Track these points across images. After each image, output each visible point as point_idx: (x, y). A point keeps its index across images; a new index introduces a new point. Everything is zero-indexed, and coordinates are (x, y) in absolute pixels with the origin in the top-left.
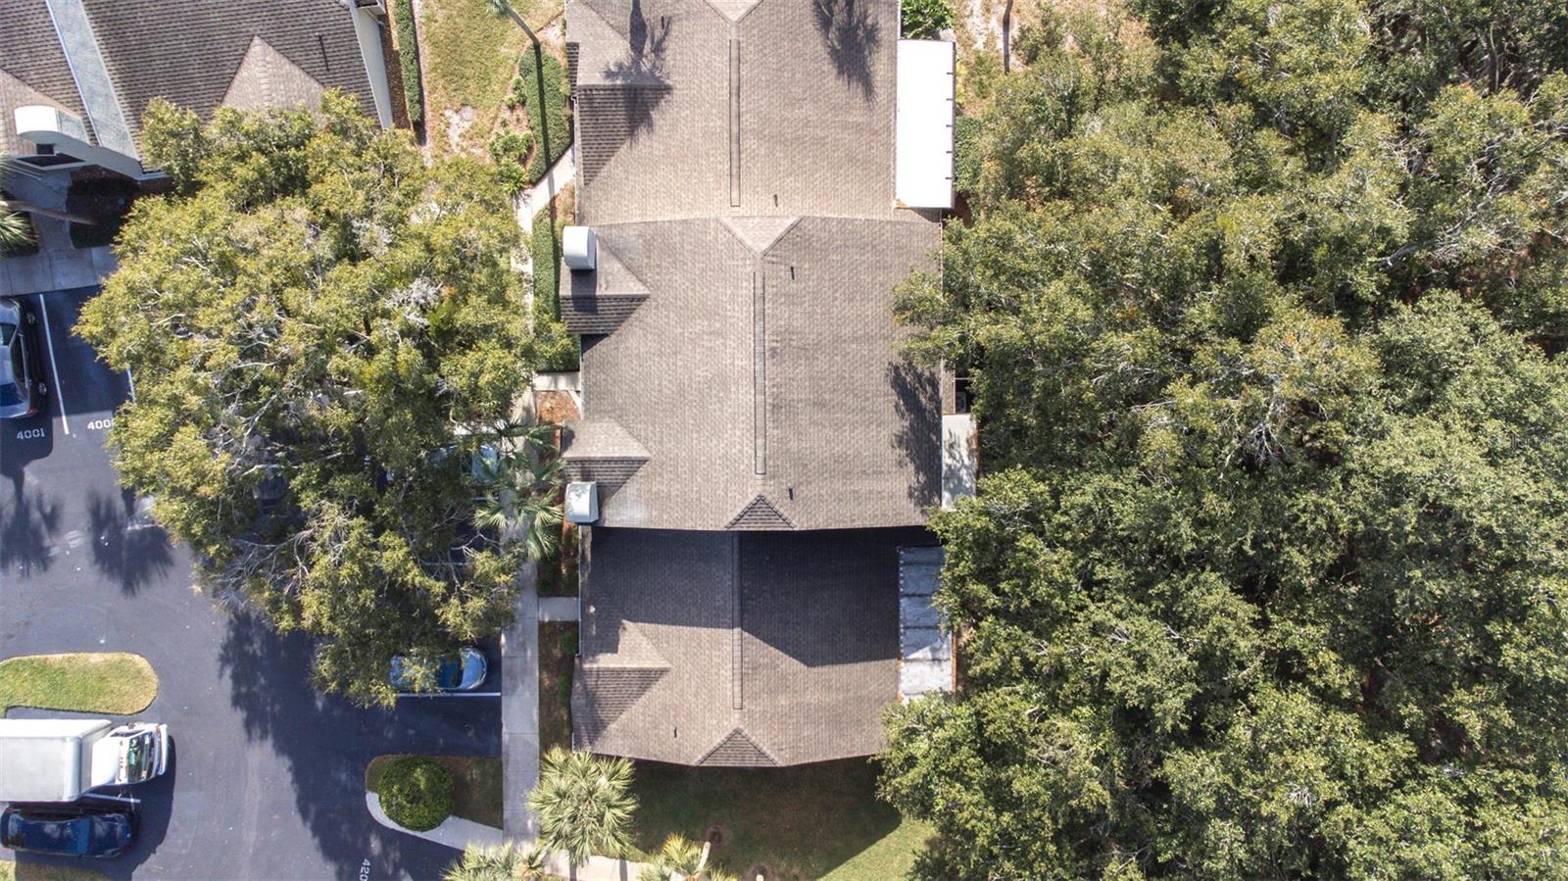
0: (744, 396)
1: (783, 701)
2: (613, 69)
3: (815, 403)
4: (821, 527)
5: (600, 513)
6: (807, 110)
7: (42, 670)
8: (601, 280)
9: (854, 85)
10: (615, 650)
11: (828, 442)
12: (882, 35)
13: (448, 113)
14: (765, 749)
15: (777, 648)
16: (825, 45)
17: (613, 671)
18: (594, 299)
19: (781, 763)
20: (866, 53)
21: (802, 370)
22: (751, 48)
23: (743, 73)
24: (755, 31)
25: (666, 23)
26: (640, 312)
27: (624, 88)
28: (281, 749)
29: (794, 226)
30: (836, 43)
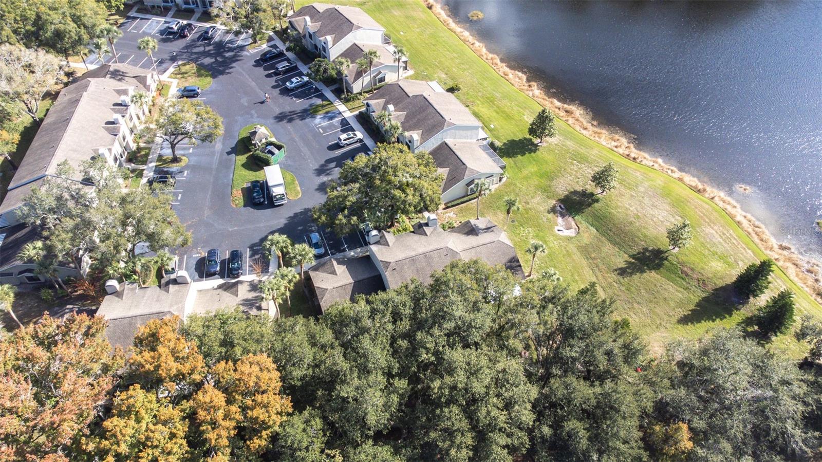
0: (413, 254)
2: (478, 227)
7: (293, 180)
8: (427, 227)
10: (339, 265)
13: (452, 212)
17: (334, 266)
18: (422, 227)
22: (495, 245)
23: (488, 245)
26: (423, 237)
27: (474, 229)
28: (285, 224)
29: (457, 252)
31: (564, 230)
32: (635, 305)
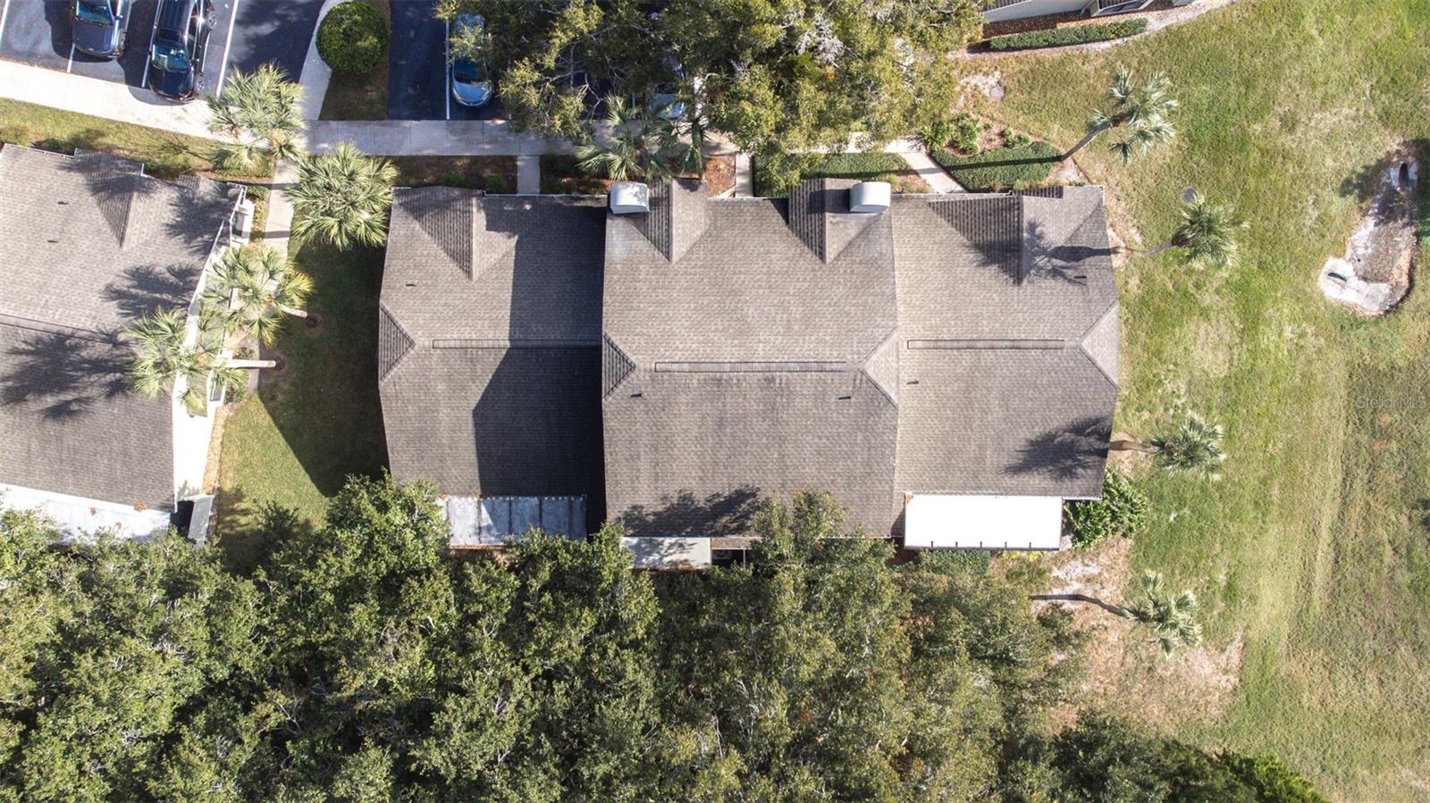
0: (730, 352)
1: (441, 387)
2: (1038, 230)
3: (722, 418)
4: (605, 424)
5: (619, 215)
6: (997, 413)
8: (839, 218)
9: (1021, 456)
10: (489, 228)
11: (686, 431)
12: (1067, 483)
13: (997, 74)
14: (395, 369)
15: (491, 381)
16: (1058, 429)
17: (470, 226)
18: (822, 210)
19: (381, 384)
20: (1051, 468)
21: (753, 407)
22: (1056, 360)
23: (1033, 352)
24: (1072, 364)
25: (1080, 280)
26: (809, 254)
27: (1019, 240)
29: (889, 400)
30: (1059, 439)
31: (1354, 282)
32: (1404, 651)
